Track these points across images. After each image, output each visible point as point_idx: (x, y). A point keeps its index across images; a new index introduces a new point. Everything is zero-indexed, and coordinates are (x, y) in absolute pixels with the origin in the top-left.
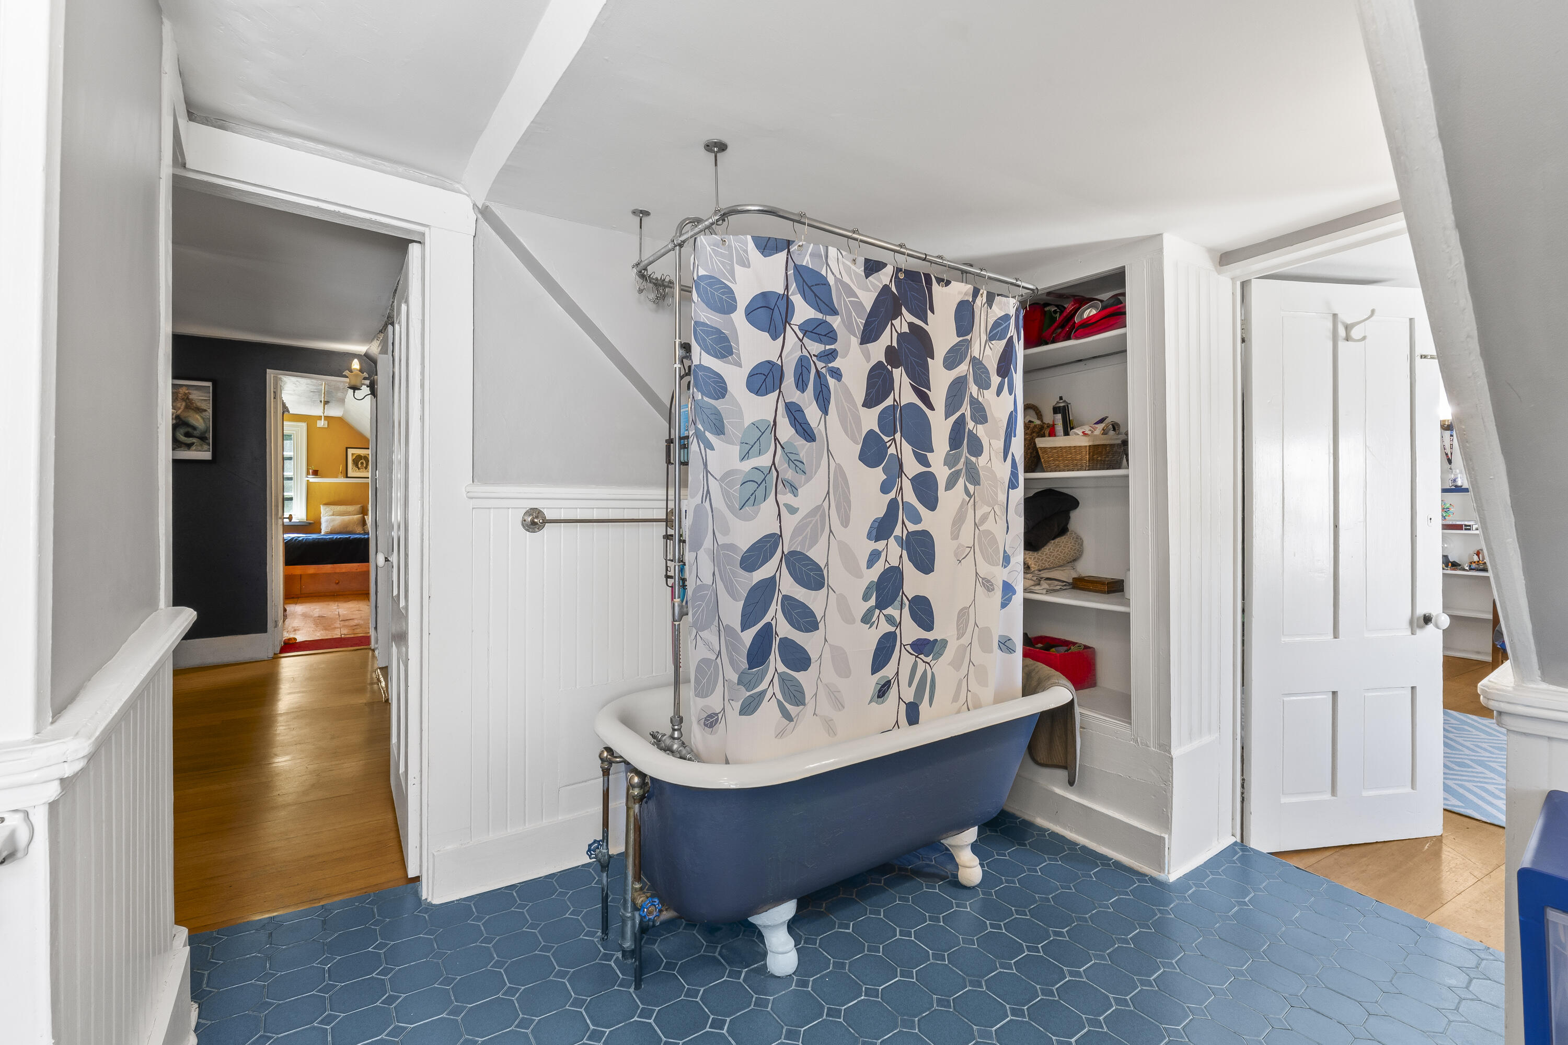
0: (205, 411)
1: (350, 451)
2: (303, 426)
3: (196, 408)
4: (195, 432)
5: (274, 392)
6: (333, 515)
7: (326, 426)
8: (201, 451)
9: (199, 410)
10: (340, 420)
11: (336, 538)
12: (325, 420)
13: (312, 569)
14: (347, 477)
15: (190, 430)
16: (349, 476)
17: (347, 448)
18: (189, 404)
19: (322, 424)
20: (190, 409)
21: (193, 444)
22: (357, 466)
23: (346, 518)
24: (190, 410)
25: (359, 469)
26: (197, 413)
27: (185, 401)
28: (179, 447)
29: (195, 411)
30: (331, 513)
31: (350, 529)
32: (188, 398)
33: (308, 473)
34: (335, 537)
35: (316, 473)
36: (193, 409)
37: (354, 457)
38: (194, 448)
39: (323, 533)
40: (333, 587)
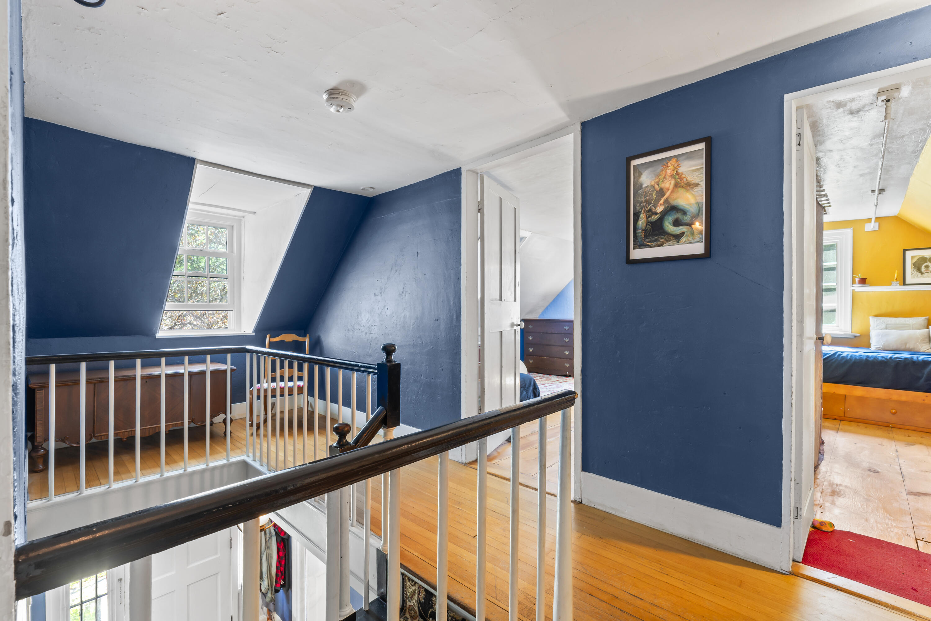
0: (697, 185)
1: (909, 254)
2: (848, 232)
3: (686, 184)
4: (685, 218)
5: (799, 135)
6: (886, 328)
7: (877, 228)
8: (691, 243)
9: (689, 186)
10: (898, 220)
11: (891, 358)
12: (875, 222)
13: (859, 391)
14: (904, 284)
15: (679, 215)
16: (907, 283)
17: (905, 251)
18: (679, 180)
19: (872, 226)
20: (680, 187)
21: (682, 234)
22: (919, 269)
23: (906, 333)
24: (679, 189)
25: (922, 273)
26: (687, 190)
27: (674, 178)
28: (667, 241)
29: (685, 189)
30: (884, 326)
31: (910, 346)
32: (677, 173)
33: (854, 282)
34: (890, 355)
35: (863, 281)
36: (683, 187)
37: (915, 260)
38: (683, 239)
39: (873, 348)
40: (887, 417)
